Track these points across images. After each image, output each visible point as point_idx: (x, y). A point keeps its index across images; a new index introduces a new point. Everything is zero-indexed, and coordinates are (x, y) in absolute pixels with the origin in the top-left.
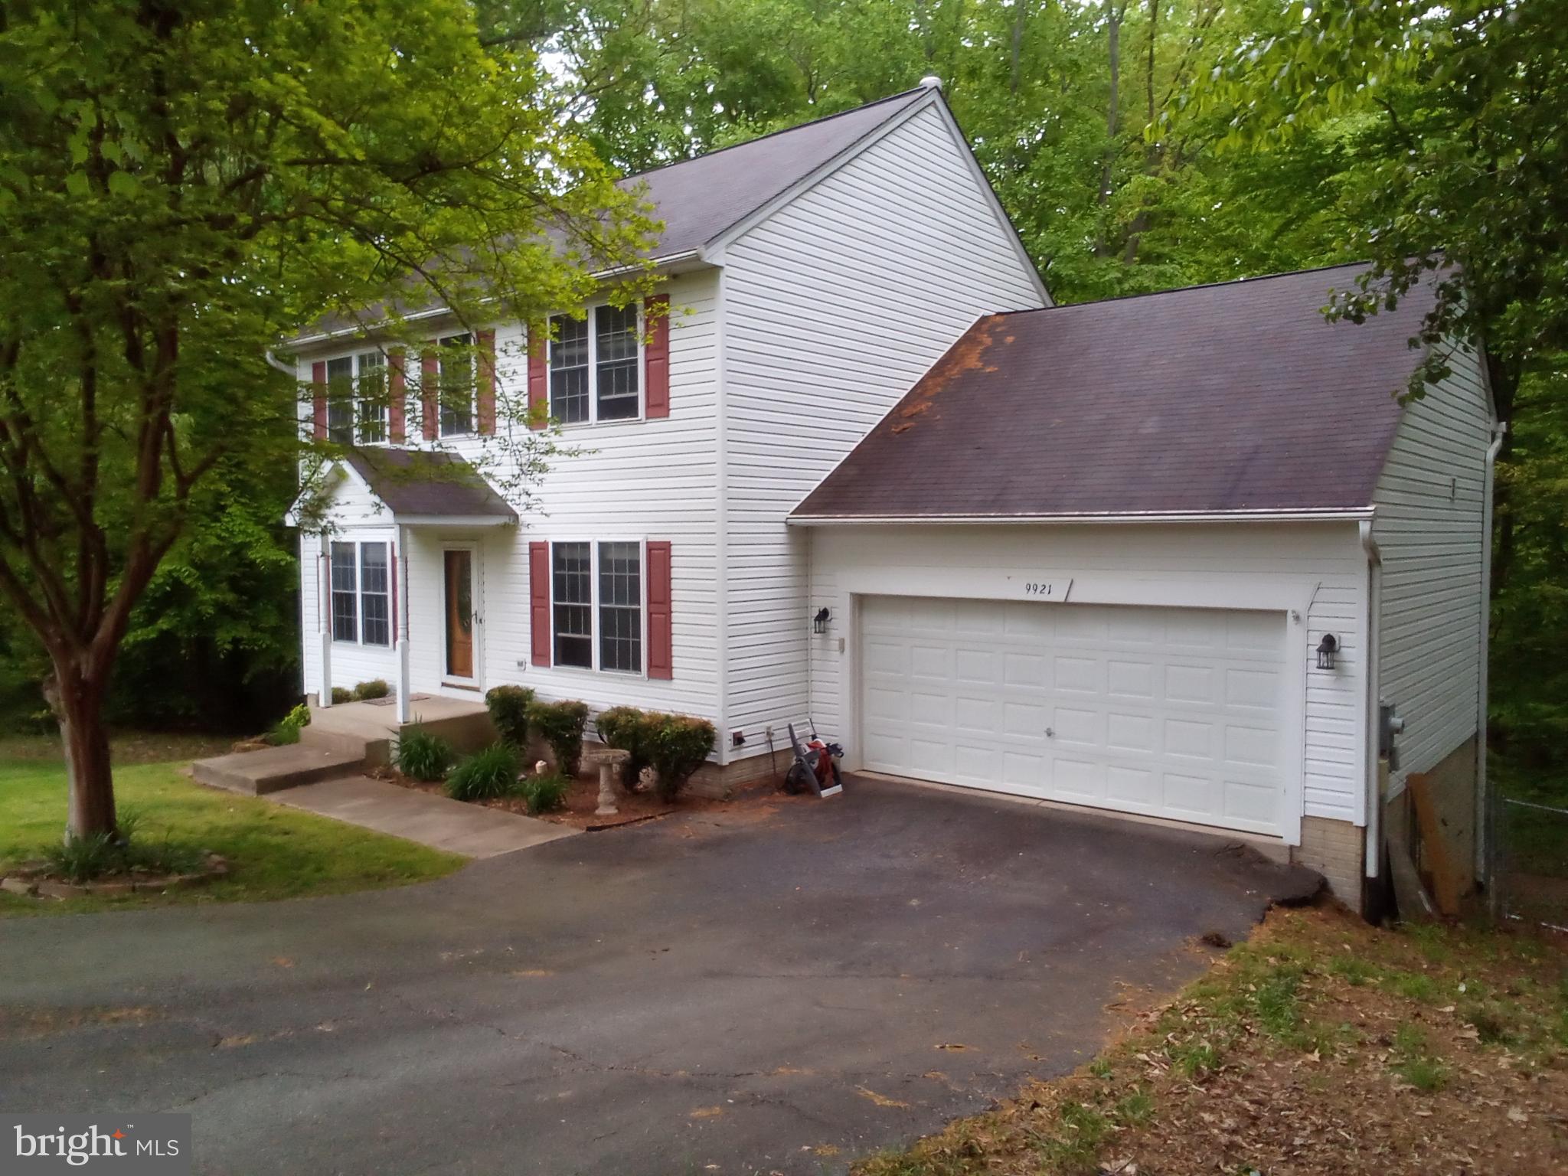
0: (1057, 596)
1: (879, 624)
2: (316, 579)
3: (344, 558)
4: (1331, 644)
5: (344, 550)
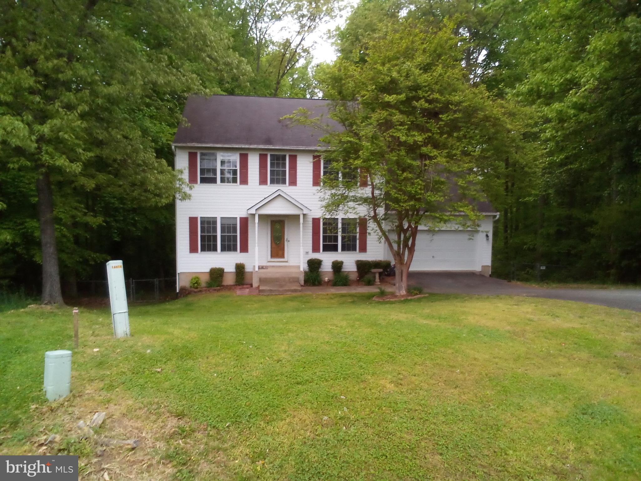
2: (188, 230)
3: (209, 223)
4: (487, 236)
5: (209, 220)
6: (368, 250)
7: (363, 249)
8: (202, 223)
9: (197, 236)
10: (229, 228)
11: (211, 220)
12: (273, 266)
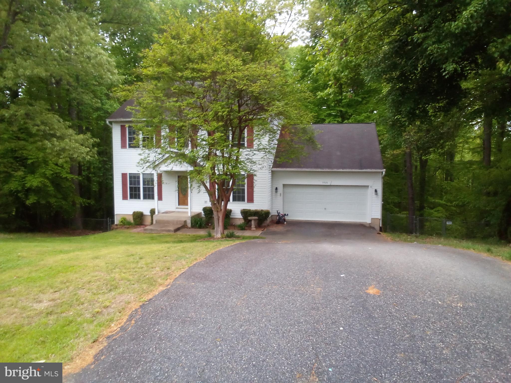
0: (329, 184)
1: (288, 190)
2: (121, 183)
3: (135, 177)
4: (376, 191)
5: (134, 175)
6: (254, 201)
7: (251, 200)
8: (130, 177)
9: (127, 187)
10: (148, 181)
11: (136, 175)
12: (179, 212)
